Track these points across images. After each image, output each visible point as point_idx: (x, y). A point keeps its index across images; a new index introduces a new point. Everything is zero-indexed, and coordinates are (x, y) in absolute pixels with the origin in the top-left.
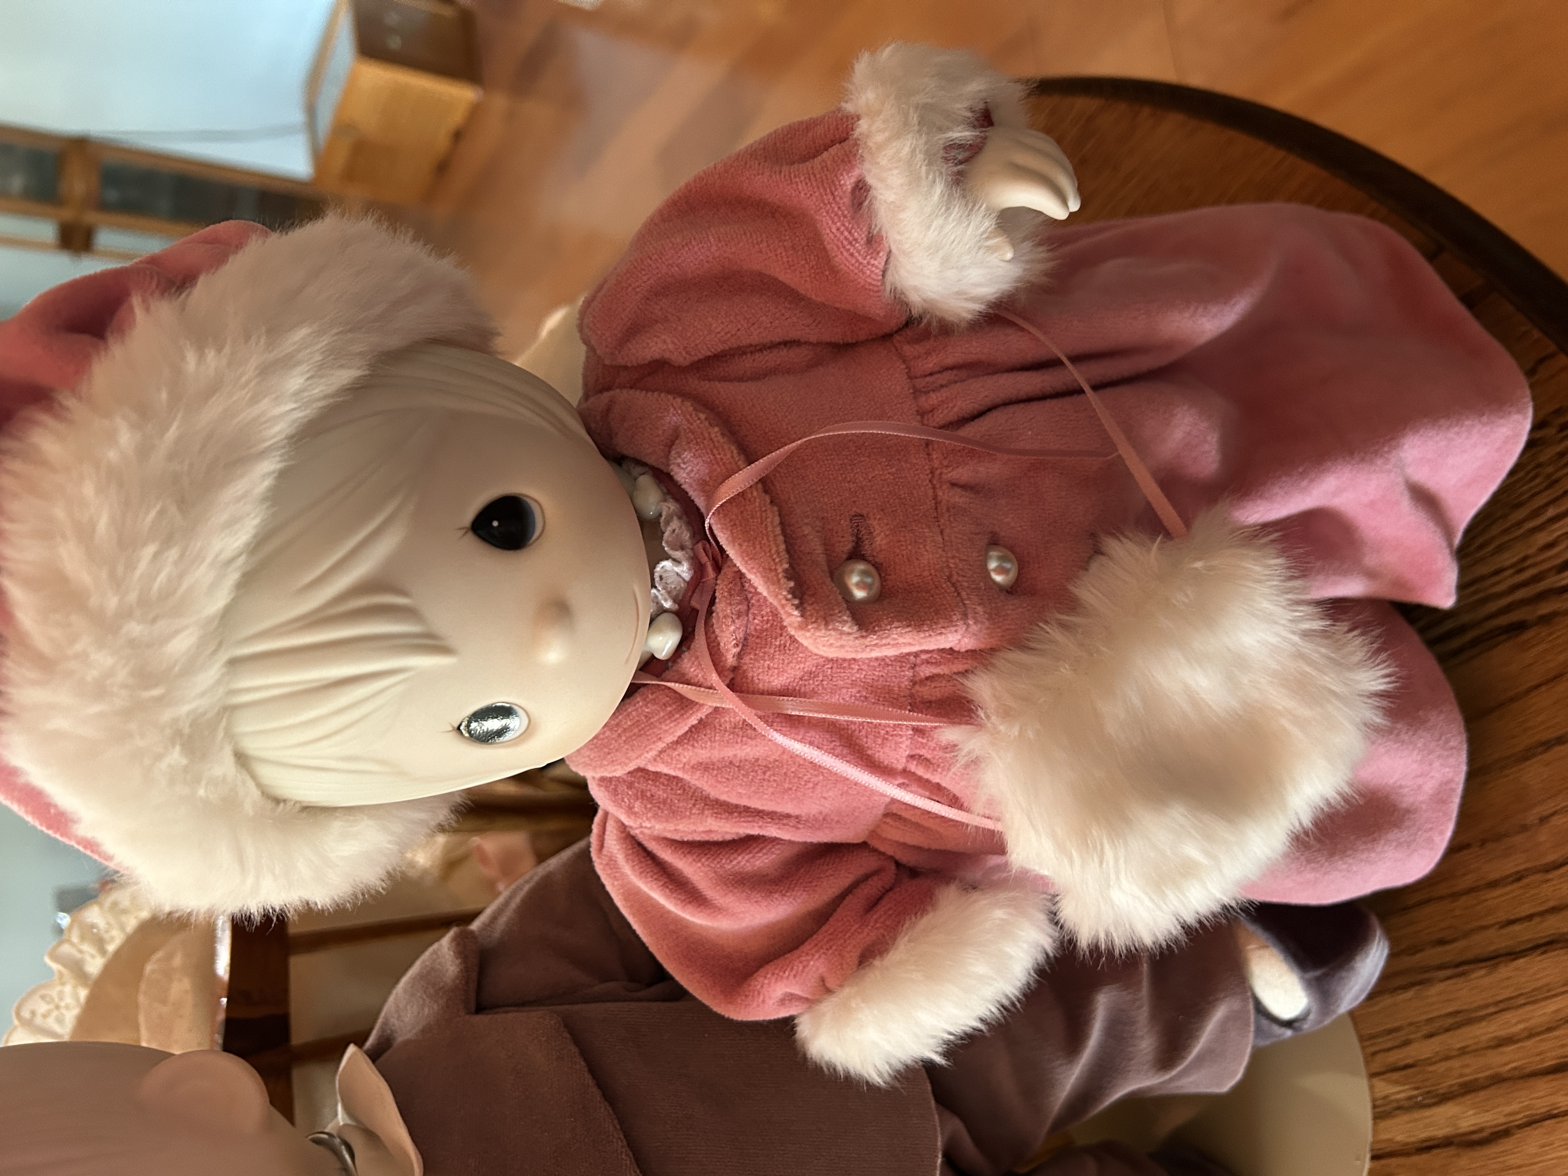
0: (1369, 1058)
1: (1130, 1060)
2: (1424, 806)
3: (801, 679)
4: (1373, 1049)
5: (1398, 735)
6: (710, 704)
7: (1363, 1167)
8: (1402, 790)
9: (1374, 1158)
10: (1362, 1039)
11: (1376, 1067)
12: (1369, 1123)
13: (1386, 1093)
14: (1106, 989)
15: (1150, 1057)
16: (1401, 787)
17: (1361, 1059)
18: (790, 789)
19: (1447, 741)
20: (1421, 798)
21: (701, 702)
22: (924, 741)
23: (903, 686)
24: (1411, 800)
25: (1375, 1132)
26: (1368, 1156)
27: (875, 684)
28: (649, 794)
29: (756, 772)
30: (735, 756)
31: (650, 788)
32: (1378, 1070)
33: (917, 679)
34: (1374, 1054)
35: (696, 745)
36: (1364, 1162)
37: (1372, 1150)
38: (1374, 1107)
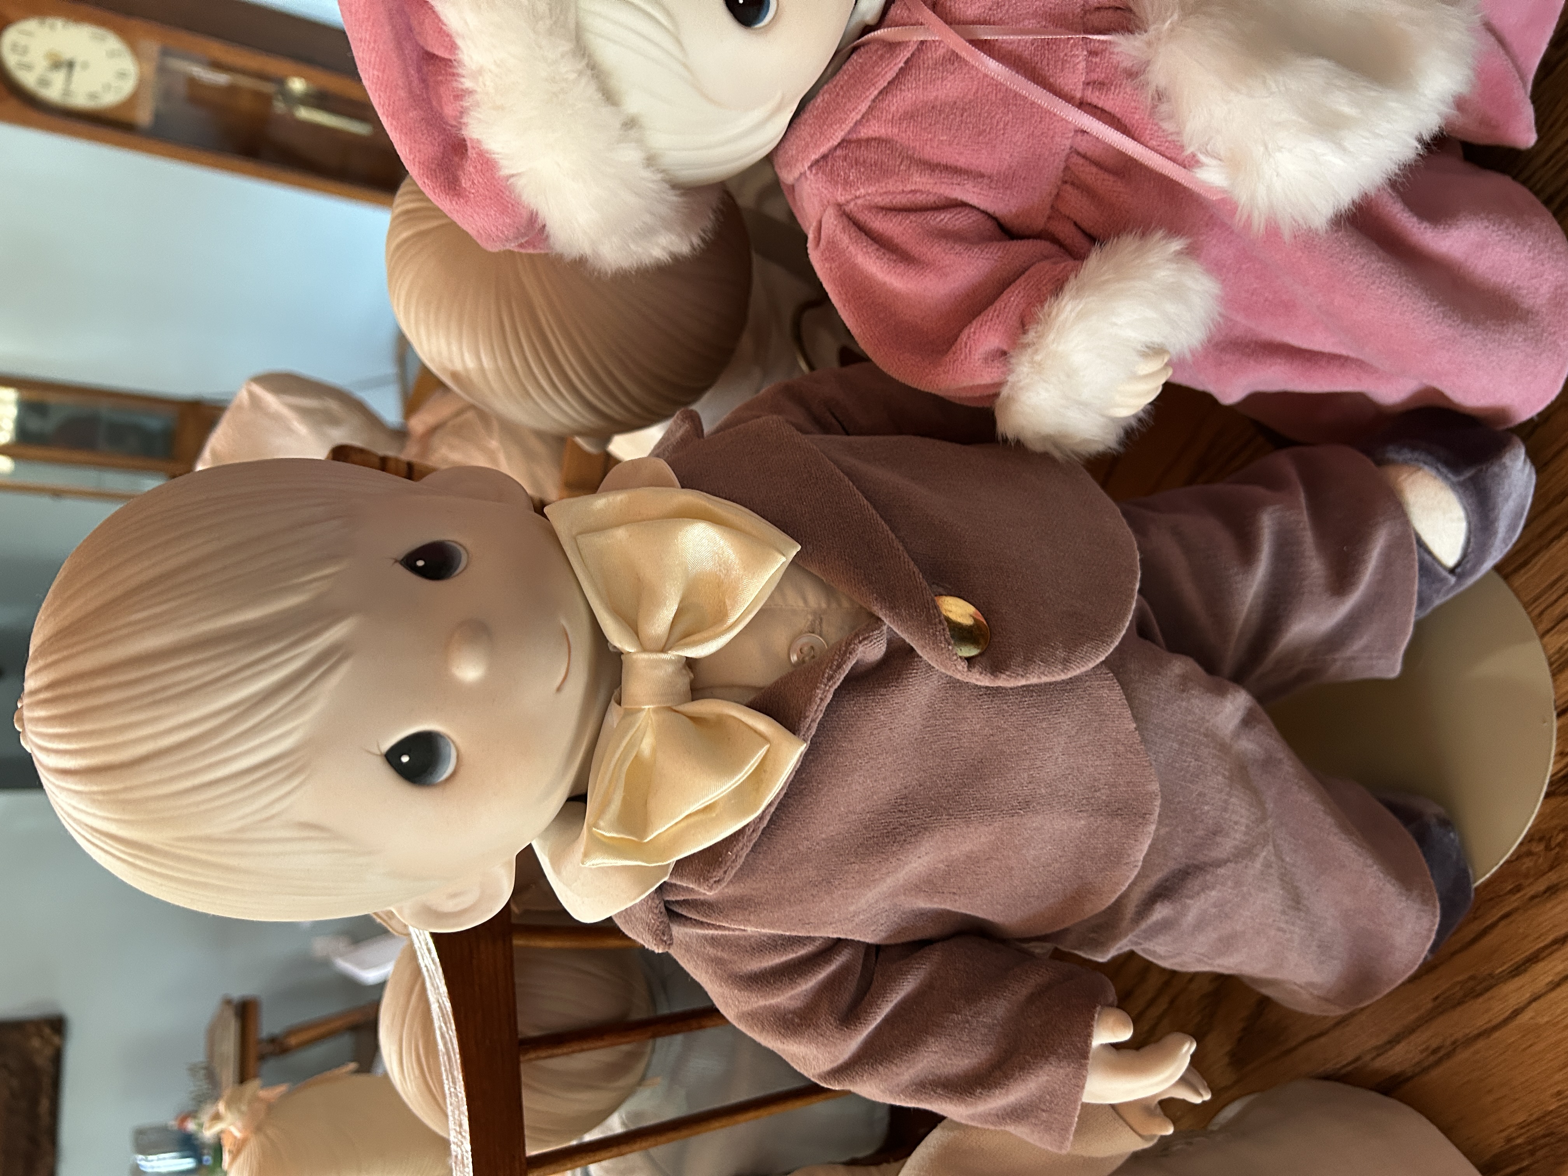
0: (1536, 620)
1: (1304, 579)
2: (1544, 310)
3: (990, 9)
4: (1537, 611)
5: (1507, 228)
6: (915, 39)
7: (1552, 726)
8: (1521, 291)
9: (1559, 715)
10: (1526, 606)
11: (1543, 627)
12: (1549, 680)
13: (1559, 645)
14: (1270, 509)
15: (1322, 581)
16: (1519, 288)
17: (1529, 621)
18: (985, 131)
19: (1553, 246)
20: (1539, 302)
21: (907, 39)
22: (1098, 60)
23: (1076, 12)
24: (1531, 302)
25: (1556, 688)
26: (1555, 714)
27: (1053, 12)
28: (862, 159)
29: (955, 114)
30: (936, 98)
31: (863, 153)
32: (1549, 626)
33: (1087, 8)
34: (1541, 613)
35: (903, 88)
36: (1552, 722)
37: (1556, 708)
38: (1551, 664)
